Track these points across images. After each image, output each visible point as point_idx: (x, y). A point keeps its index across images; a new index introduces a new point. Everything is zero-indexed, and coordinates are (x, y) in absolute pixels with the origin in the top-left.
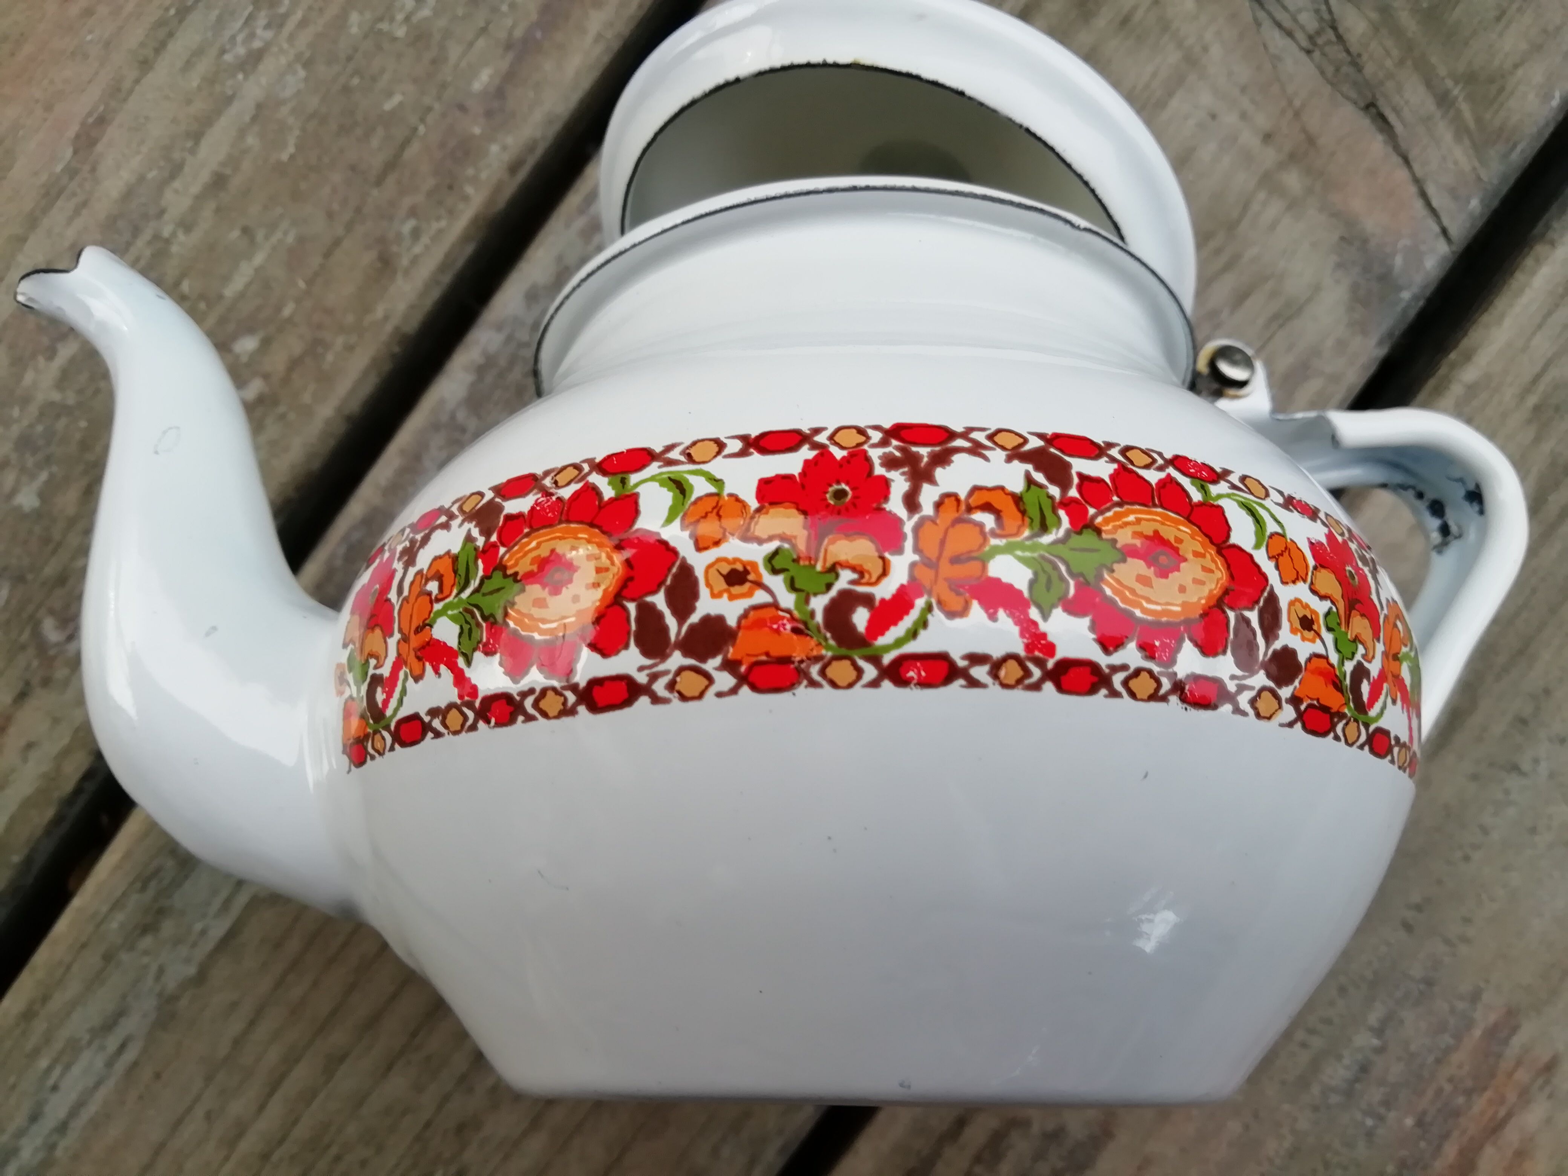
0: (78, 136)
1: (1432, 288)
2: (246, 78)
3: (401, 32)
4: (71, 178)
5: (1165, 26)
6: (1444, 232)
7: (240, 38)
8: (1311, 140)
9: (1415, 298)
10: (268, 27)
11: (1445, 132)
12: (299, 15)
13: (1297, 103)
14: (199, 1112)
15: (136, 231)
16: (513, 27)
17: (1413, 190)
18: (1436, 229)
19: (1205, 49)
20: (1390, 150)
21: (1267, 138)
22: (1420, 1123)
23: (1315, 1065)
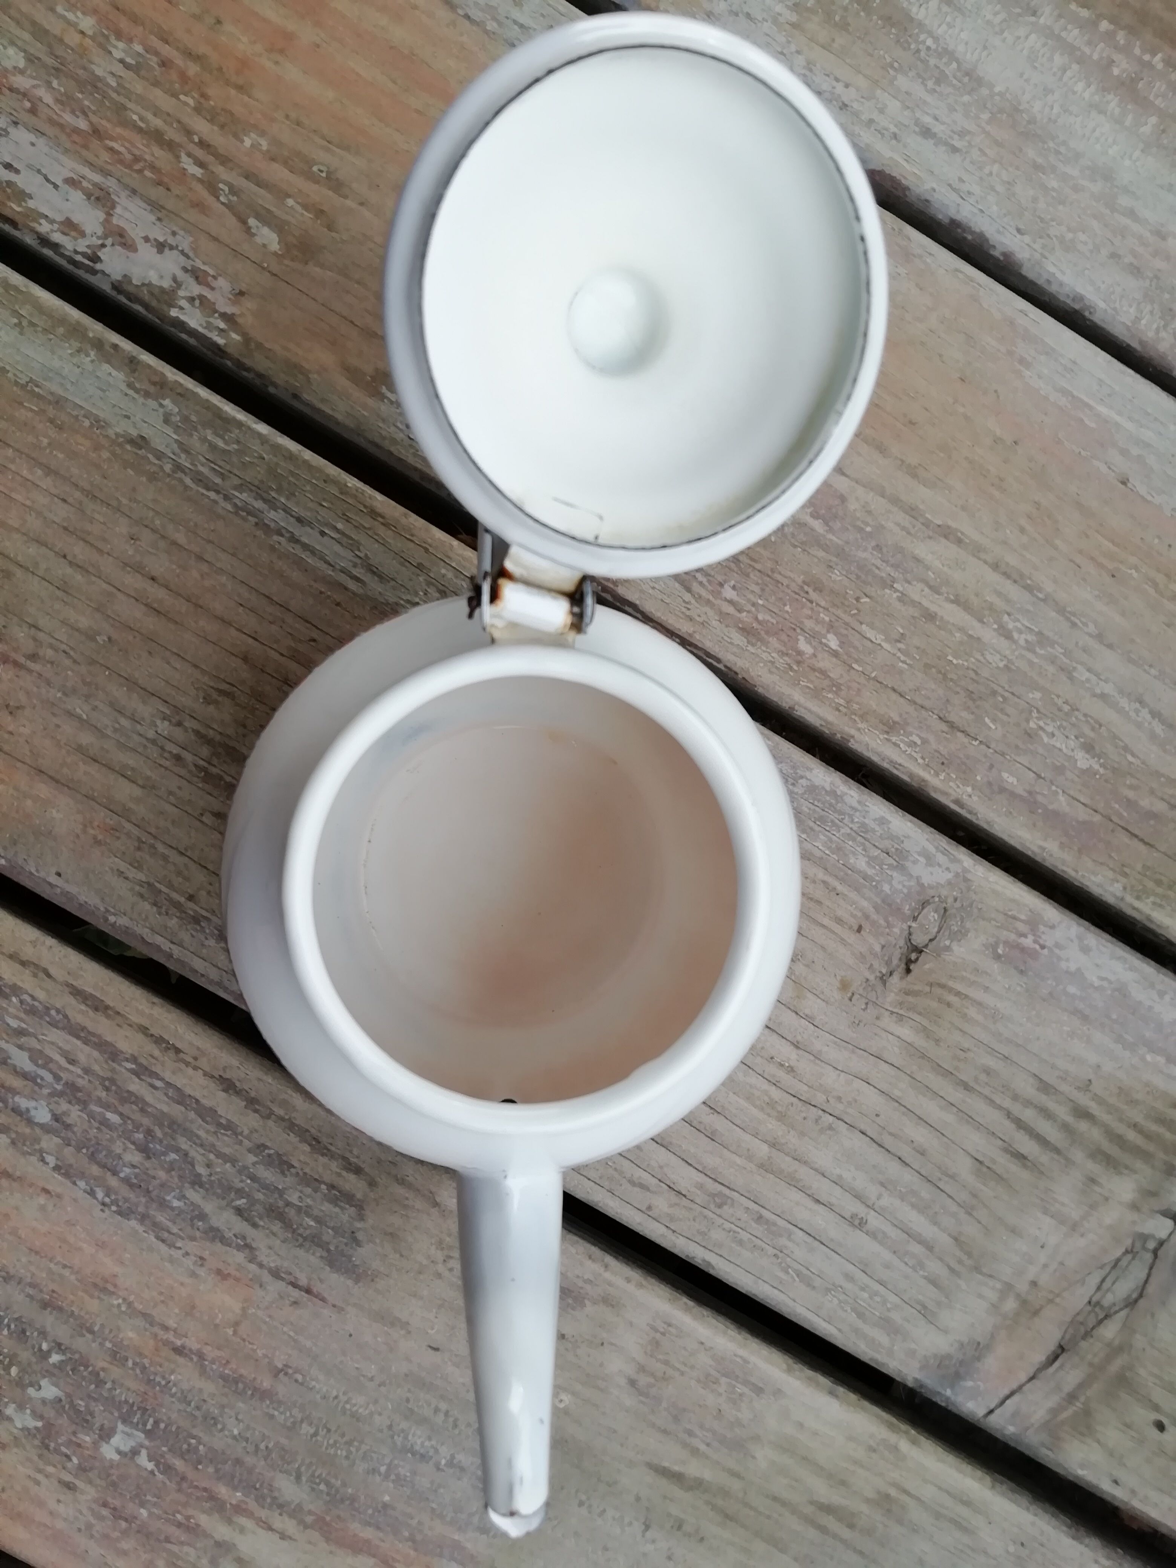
0: (949, 527)
1: (954, 1410)
2: (995, 630)
3: (1032, 725)
4: (923, 524)
5: (1093, 1206)
6: (991, 1412)
7: (1018, 625)
8: (1036, 1313)
9: (948, 1399)
10: (1026, 641)
11: (1053, 1401)
12: (1036, 660)
13: (1058, 1300)
14: (315, 634)
15: (896, 566)
16: (1043, 794)
17: (1015, 1386)
18: (992, 1406)
19: (1082, 1235)
20: (1037, 1366)
21: (1034, 1284)
22: (385, 1506)
23: (423, 1421)
